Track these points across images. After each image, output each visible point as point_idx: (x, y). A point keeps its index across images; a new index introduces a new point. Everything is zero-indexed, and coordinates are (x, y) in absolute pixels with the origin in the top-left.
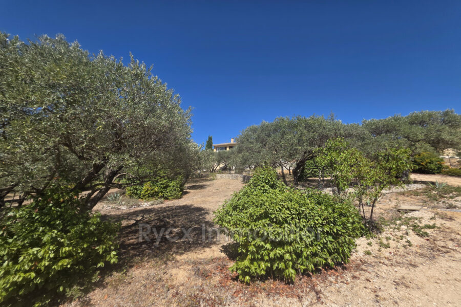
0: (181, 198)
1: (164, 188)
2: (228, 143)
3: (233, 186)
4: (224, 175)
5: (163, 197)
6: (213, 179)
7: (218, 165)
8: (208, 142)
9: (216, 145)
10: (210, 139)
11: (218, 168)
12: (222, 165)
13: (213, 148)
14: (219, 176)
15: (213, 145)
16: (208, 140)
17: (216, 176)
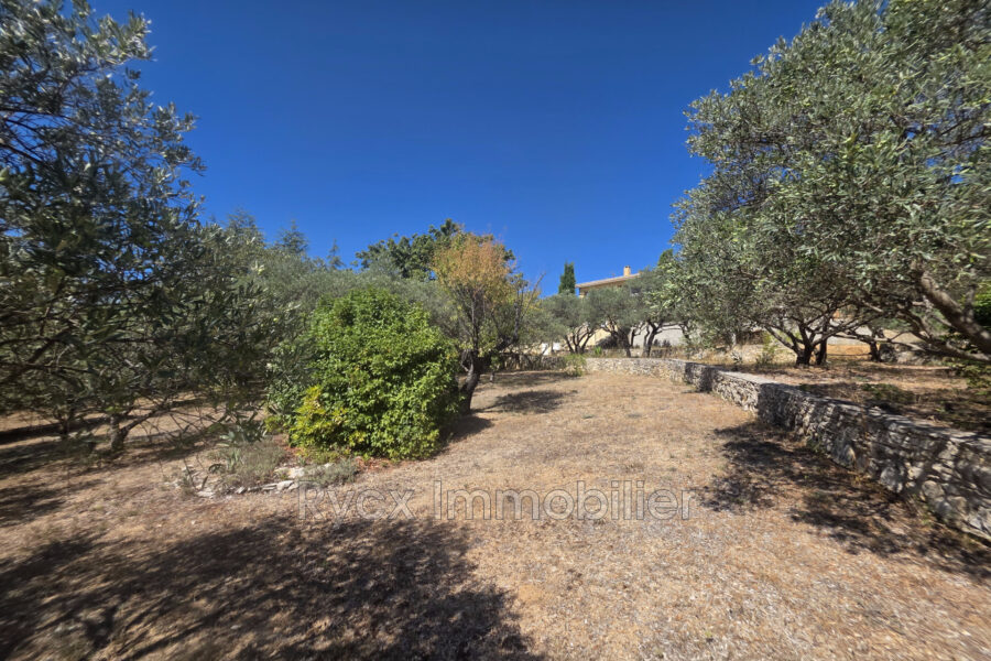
0: (433, 456)
1: (368, 411)
2: (616, 279)
3: (649, 401)
4: (610, 361)
5: (362, 448)
6: (575, 375)
7: (590, 333)
8: (564, 279)
9: (584, 285)
10: (569, 270)
11: (593, 341)
12: (602, 334)
13: (577, 291)
14: (593, 363)
15: (578, 285)
16: (563, 274)
17: (584, 364)
